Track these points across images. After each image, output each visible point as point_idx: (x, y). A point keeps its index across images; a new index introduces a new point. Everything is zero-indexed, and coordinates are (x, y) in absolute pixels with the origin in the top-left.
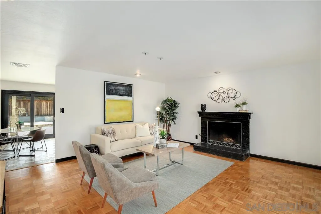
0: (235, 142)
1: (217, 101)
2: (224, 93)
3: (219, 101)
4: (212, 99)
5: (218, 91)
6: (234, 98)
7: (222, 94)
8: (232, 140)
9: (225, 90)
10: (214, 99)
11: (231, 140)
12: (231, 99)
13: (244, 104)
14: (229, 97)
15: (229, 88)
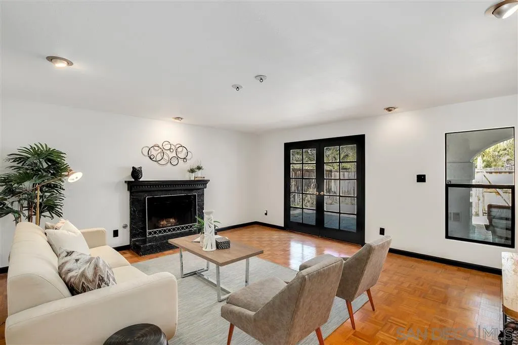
0: (178, 224)
1: (159, 162)
2: (171, 150)
3: (162, 162)
4: (150, 158)
5: (161, 147)
6: (185, 160)
7: (168, 152)
8: (174, 221)
9: (173, 147)
10: (154, 159)
11: (172, 220)
12: (181, 161)
13: (199, 168)
14: (178, 158)
15: (177, 144)
